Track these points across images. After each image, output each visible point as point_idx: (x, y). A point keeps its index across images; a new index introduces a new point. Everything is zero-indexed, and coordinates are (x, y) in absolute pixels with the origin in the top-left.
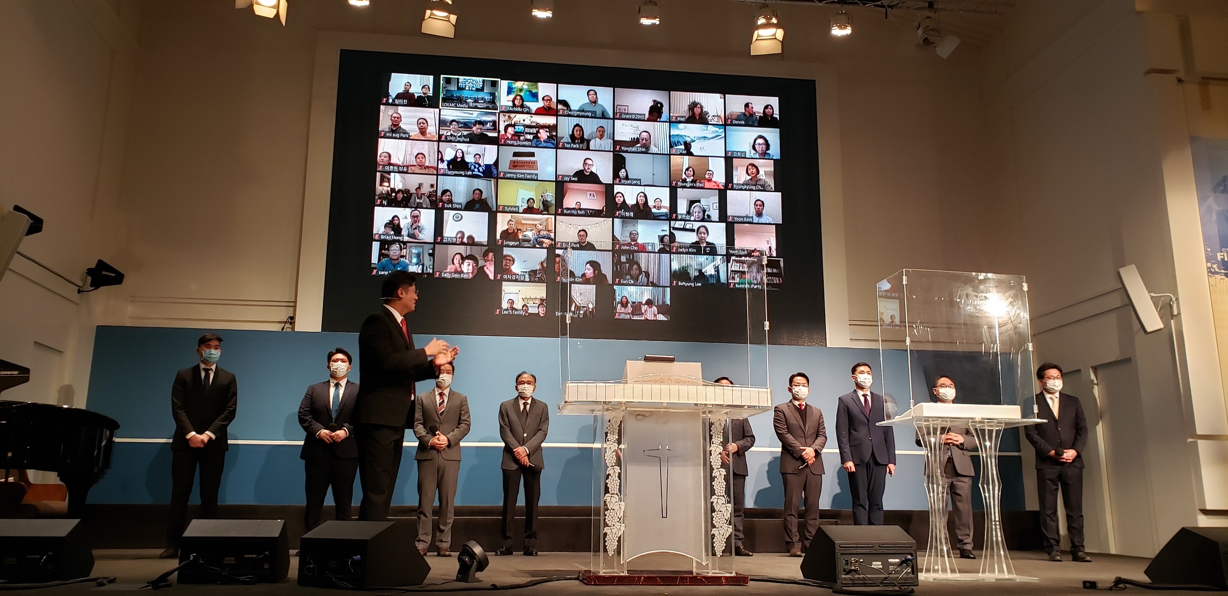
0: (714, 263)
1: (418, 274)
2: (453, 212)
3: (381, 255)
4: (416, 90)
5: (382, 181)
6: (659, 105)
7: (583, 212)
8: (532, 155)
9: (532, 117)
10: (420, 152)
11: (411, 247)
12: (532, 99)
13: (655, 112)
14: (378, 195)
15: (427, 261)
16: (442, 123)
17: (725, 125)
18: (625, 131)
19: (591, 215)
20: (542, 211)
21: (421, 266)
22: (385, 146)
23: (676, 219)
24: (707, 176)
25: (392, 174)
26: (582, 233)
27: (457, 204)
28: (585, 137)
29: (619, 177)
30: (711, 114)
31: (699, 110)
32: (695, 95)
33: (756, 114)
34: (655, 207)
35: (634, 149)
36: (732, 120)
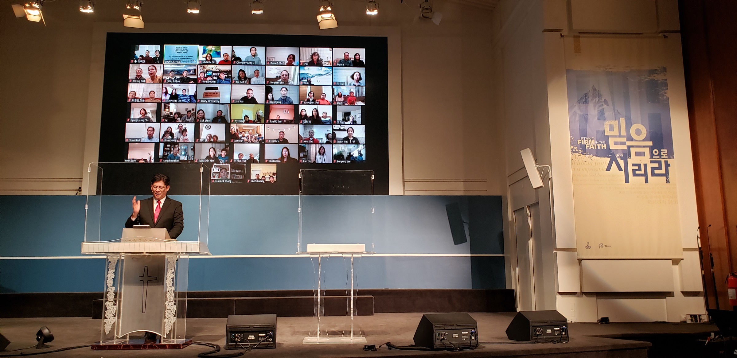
6: (293, 56)
8: (217, 88)
9: (217, 66)
10: (152, 90)
12: (218, 56)
13: (291, 60)
17: (332, 67)
18: (272, 72)
24: (322, 97)
28: (247, 76)
29: (268, 99)
30: (324, 60)
31: (317, 57)
32: (315, 49)
33: (352, 59)
35: (277, 83)
36: (337, 63)
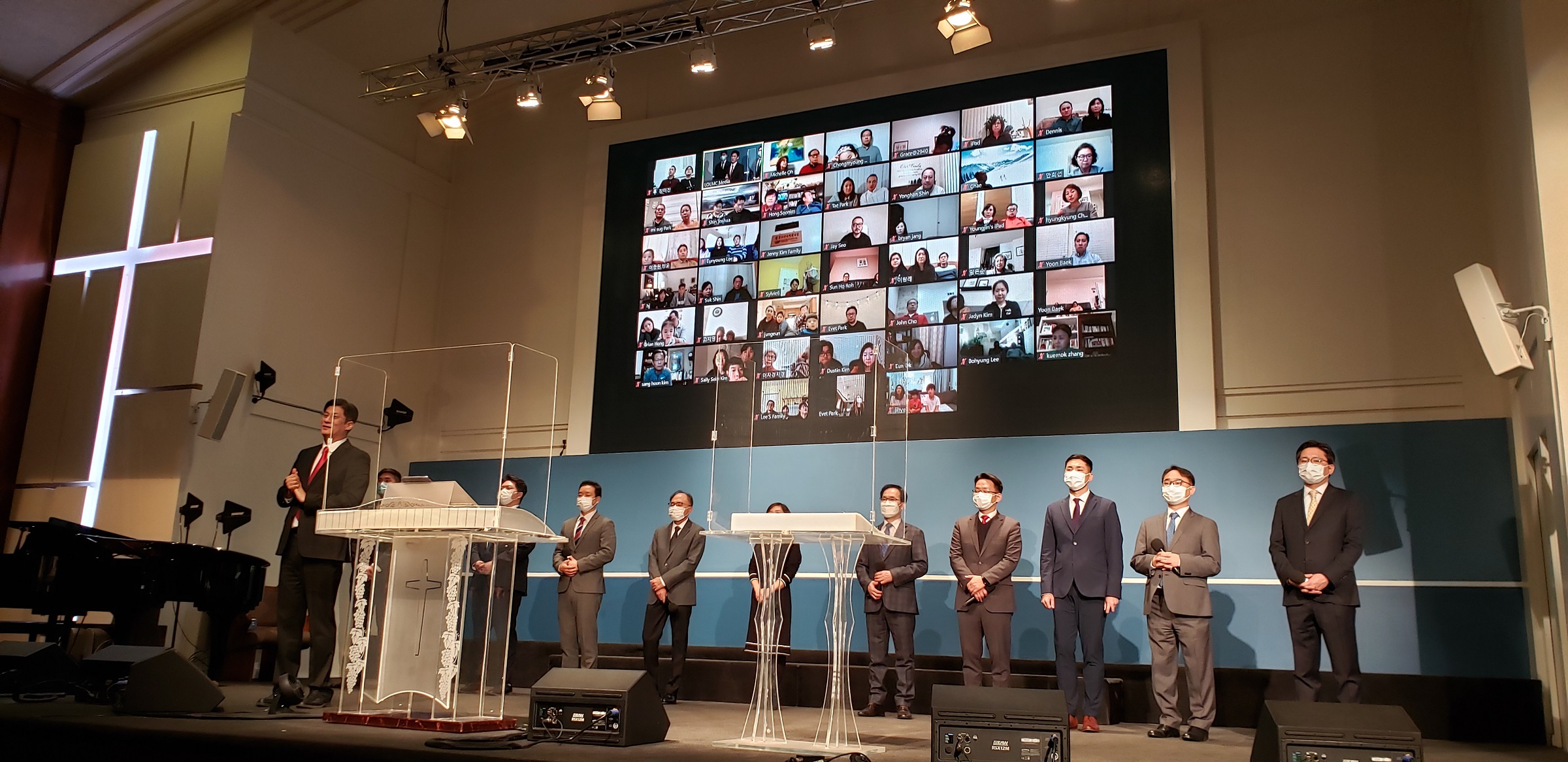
0: (1016, 329)
1: (678, 381)
2: (713, 307)
3: (645, 365)
4: (680, 175)
5: (646, 283)
6: (949, 133)
7: (852, 285)
8: (796, 225)
10: (682, 244)
11: (672, 352)
12: (798, 158)
13: (944, 143)
14: (643, 299)
15: (687, 366)
16: (705, 206)
17: (1035, 139)
18: (904, 173)
19: (862, 288)
20: (805, 291)
21: (681, 373)
22: (649, 242)
23: (967, 277)
24: (1009, 213)
25: (655, 273)
26: (852, 311)
27: (717, 296)
28: (856, 191)
29: (895, 233)
30: (1015, 129)
31: (999, 126)
33: (1080, 115)
34: (939, 265)
35: (913, 195)
36: (1045, 130)
